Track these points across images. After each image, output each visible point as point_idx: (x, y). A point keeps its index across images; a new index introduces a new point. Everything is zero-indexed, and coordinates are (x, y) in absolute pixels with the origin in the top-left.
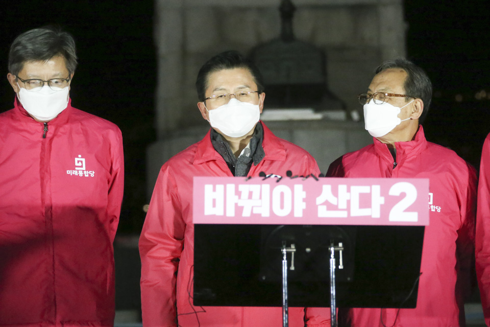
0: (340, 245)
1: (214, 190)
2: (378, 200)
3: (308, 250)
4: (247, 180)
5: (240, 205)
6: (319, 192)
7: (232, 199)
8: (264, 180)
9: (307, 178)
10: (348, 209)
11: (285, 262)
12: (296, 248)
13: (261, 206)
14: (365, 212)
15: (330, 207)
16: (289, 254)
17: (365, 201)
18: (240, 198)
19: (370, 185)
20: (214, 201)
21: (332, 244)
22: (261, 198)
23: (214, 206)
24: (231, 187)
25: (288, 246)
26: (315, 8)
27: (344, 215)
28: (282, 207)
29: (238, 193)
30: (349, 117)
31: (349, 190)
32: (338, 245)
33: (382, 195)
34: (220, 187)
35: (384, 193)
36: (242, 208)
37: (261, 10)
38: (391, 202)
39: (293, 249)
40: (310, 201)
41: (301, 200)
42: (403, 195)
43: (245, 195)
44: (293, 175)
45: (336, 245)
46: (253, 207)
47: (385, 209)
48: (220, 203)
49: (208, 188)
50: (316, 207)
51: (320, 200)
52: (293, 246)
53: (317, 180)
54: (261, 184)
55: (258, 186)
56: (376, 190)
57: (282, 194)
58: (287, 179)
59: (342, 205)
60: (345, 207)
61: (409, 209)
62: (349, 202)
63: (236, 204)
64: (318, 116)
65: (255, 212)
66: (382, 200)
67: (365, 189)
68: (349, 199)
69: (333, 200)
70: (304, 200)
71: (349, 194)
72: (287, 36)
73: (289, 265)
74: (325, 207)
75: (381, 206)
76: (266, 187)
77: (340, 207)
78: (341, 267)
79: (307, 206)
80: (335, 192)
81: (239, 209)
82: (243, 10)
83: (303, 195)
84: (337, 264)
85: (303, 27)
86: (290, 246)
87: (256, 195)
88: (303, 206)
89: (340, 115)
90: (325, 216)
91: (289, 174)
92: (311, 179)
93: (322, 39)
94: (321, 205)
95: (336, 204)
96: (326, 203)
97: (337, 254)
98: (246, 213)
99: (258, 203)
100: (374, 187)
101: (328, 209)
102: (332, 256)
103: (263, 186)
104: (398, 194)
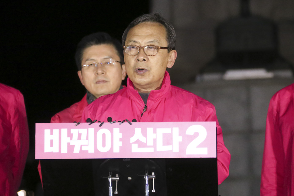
0: (153, 174)
1: (52, 133)
2: (177, 139)
3: (130, 178)
4: (76, 125)
5: (71, 144)
6: (133, 133)
7: (65, 140)
8: (89, 125)
9: (122, 122)
10: (155, 146)
11: (111, 188)
12: (119, 177)
13: (88, 145)
14: (167, 148)
15: (141, 144)
16: (114, 182)
17: (168, 140)
18: (71, 139)
19: (171, 127)
20: (52, 142)
21: (147, 174)
22: (87, 139)
23: (52, 145)
24: (64, 131)
25: (113, 176)
27: (151, 150)
28: (104, 145)
29: (70, 135)
31: (155, 132)
32: (152, 174)
33: (180, 135)
34: (56, 131)
35: (182, 133)
36: (73, 146)
39: (117, 178)
40: (125, 140)
41: (119, 140)
42: (196, 135)
43: (75, 137)
45: (150, 174)
46: (81, 146)
47: (183, 146)
48: (56, 143)
49: (47, 132)
50: (130, 145)
51: (133, 139)
52: (117, 176)
53: (131, 124)
54: (87, 128)
55: (86, 130)
57: (104, 135)
58: (107, 124)
59: (150, 143)
60: (152, 144)
61: (201, 146)
62: (155, 140)
63: (69, 144)
65: (83, 149)
66: (180, 139)
67: (167, 131)
68: (155, 138)
69: (143, 140)
70: (121, 140)
71: (155, 134)
73: (114, 190)
74: (137, 145)
75: (180, 143)
76: (91, 130)
77: (148, 145)
78: (154, 191)
79: (123, 144)
80: (144, 133)
81: (71, 148)
83: (120, 135)
84: (151, 188)
86: (115, 176)
87: (84, 137)
88: (120, 144)
91: (109, 120)
92: (126, 124)
94: (135, 143)
95: (145, 142)
96: (138, 142)
97: (150, 181)
98: (76, 151)
99: (85, 142)
100: (174, 129)
101: (139, 146)
102: (147, 183)
103: (89, 129)
104: (192, 134)
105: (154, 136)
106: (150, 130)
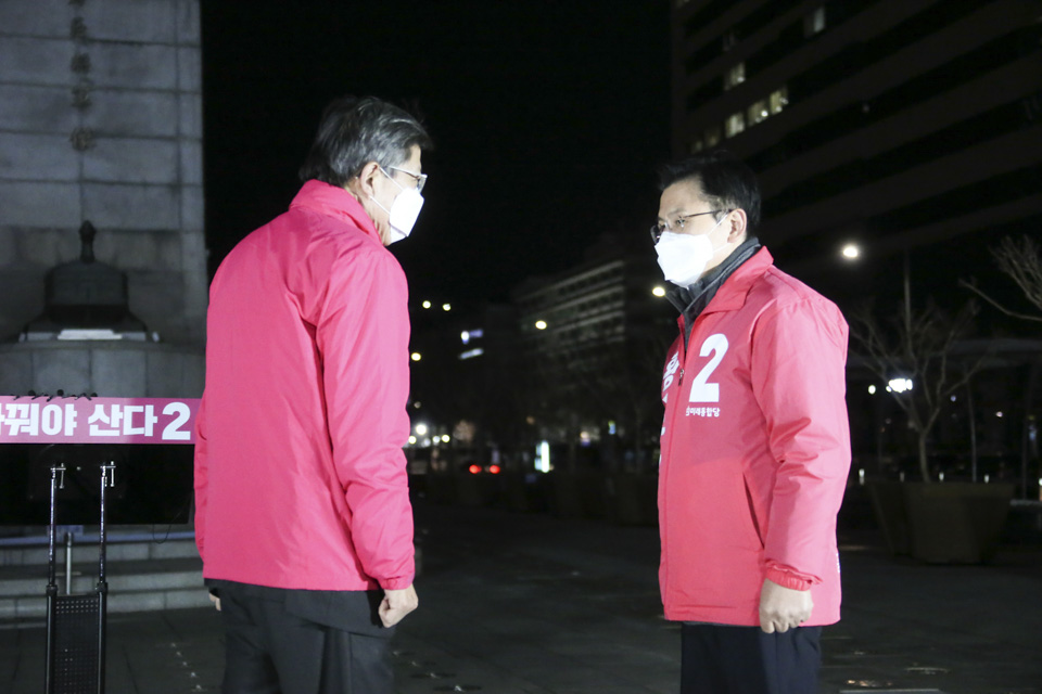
0: (112, 463)
2: (151, 419)
3: (79, 468)
4: (15, 400)
5: (6, 423)
6: (92, 412)
9: (79, 397)
10: (121, 428)
11: (53, 481)
12: (65, 466)
13: (29, 425)
14: (139, 431)
15: (102, 425)
16: (58, 473)
17: (138, 420)
18: (6, 417)
19: (144, 405)
21: (104, 463)
22: (29, 417)
25: (58, 465)
26: (116, 231)
27: (116, 433)
28: (52, 426)
29: (5, 412)
30: (150, 339)
31: (122, 410)
33: (155, 415)
35: (157, 412)
37: (61, 232)
38: (164, 421)
39: (63, 468)
40: (82, 420)
41: (73, 419)
42: (177, 414)
43: (12, 414)
44: (65, 393)
45: (108, 464)
46: (20, 426)
47: (158, 428)
50: (88, 426)
51: (91, 419)
52: (63, 465)
53: (90, 400)
54: (30, 403)
55: (28, 406)
56: (150, 409)
57: (52, 413)
58: (59, 398)
59: (115, 424)
60: (117, 426)
61: (181, 429)
62: (121, 421)
63: (3, 423)
64: (118, 337)
65: (24, 430)
66: (155, 420)
67: (139, 409)
68: (122, 418)
69: (106, 420)
70: (75, 419)
71: (121, 413)
72: (88, 258)
73: (58, 484)
74: (97, 426)
75: (155, 425)
76: (35, 407)
77: (113, 426)
78: (112, 485)
79: (78, 425)
80: (108, 412)
81: (5, 428)
82: (44, 231)
83: (75, 414)
84: (109, 481)
85: (104, 250)
86: (60, 465)
87: (24, 414)
88: (75, 425)
89: (141, 336)
90: (96, 434)
91: (61, 393)
92: (84, 399)
93: (124, 262)
94: (93, 424)
95: (108, 422)
96: (99, 423)
97: (108, 471)
98: (13, 432)
99: (26, 422)
100: (147, 407)
101: (100, 428)
102: (104, 474)
103: (33, 405)
104: (171, 413)
105: (120, 415)
106: (115, 408)
